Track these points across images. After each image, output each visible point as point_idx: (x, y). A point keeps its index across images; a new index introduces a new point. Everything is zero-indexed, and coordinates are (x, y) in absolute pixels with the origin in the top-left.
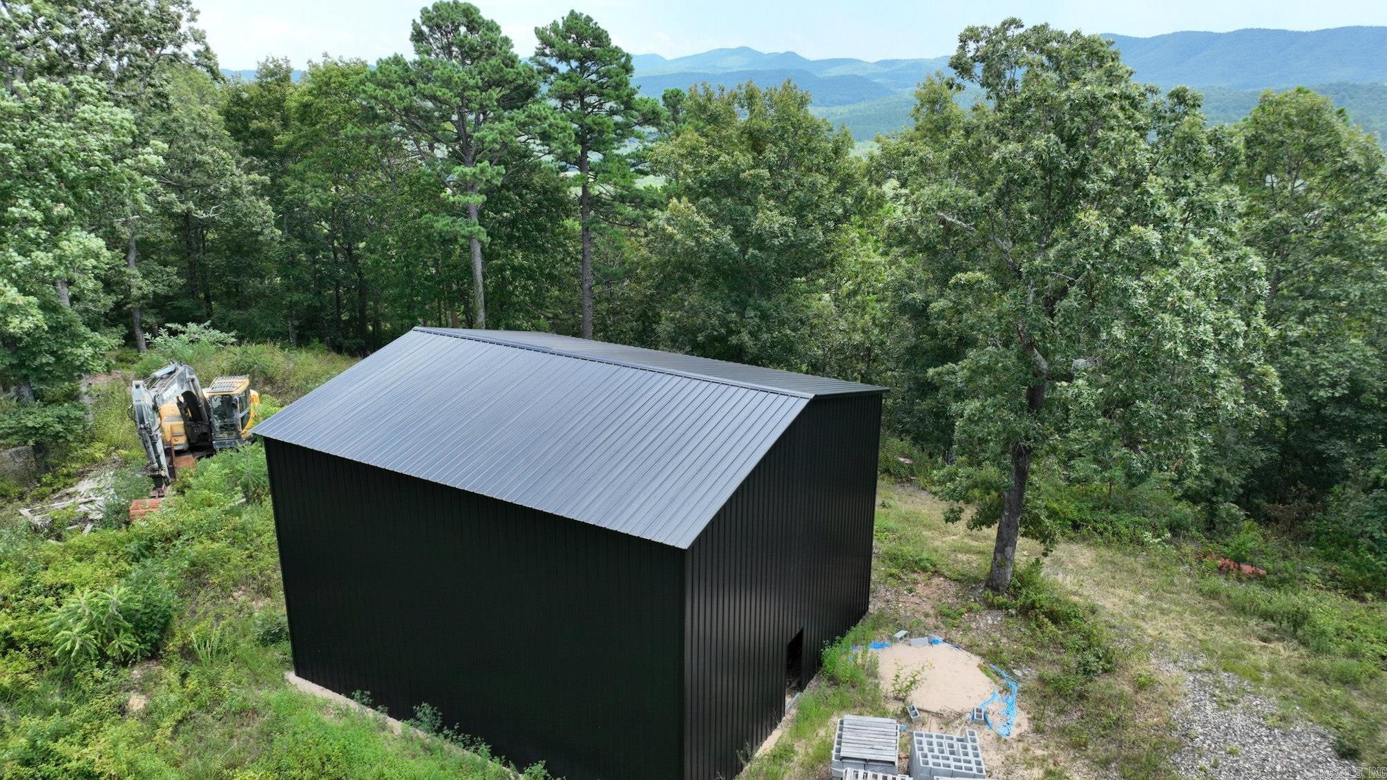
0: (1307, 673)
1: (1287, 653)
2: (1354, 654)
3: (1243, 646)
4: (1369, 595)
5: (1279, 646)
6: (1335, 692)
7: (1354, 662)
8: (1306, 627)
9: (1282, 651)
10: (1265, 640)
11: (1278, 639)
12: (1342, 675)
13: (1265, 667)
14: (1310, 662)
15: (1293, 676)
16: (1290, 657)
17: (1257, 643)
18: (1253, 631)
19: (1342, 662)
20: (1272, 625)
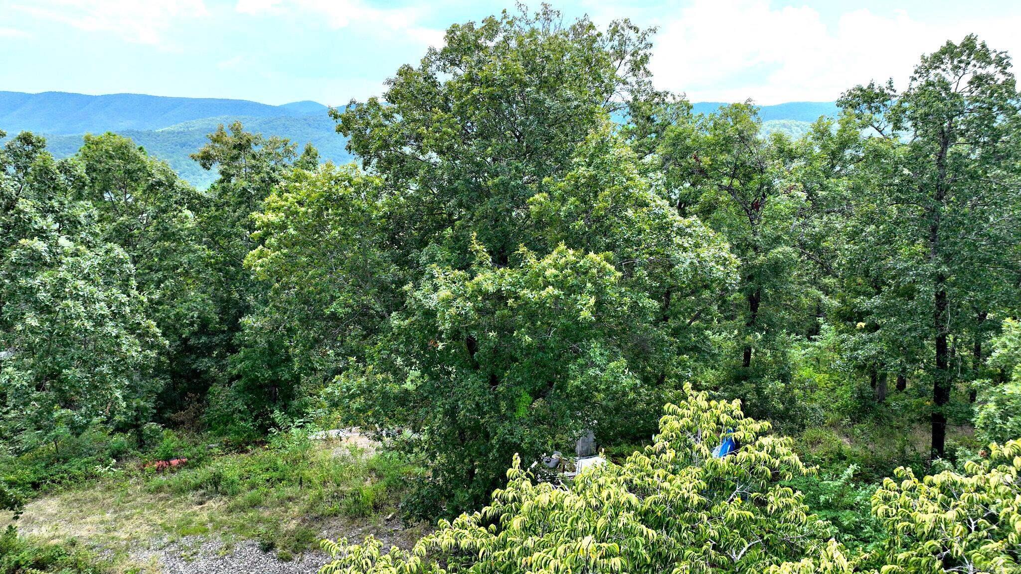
0: (232, 511)
1: (217, 505)
2: (253, 486)
3: (189, 515)
4: (249, 447)
5: (210, 503)
6: (250, 514)
7: (254, 491)
8: (222, 483)
9: (214, 505)
10: (201, 503)
11: (209, 499)
12: (251, 502)
13: (207, 520)
14: (231, 504)
15: (225, 518)
16: (219, 506)
17: (197, 508)
18: (192, 501)
19: (248, 494)
20: (202, 491)
